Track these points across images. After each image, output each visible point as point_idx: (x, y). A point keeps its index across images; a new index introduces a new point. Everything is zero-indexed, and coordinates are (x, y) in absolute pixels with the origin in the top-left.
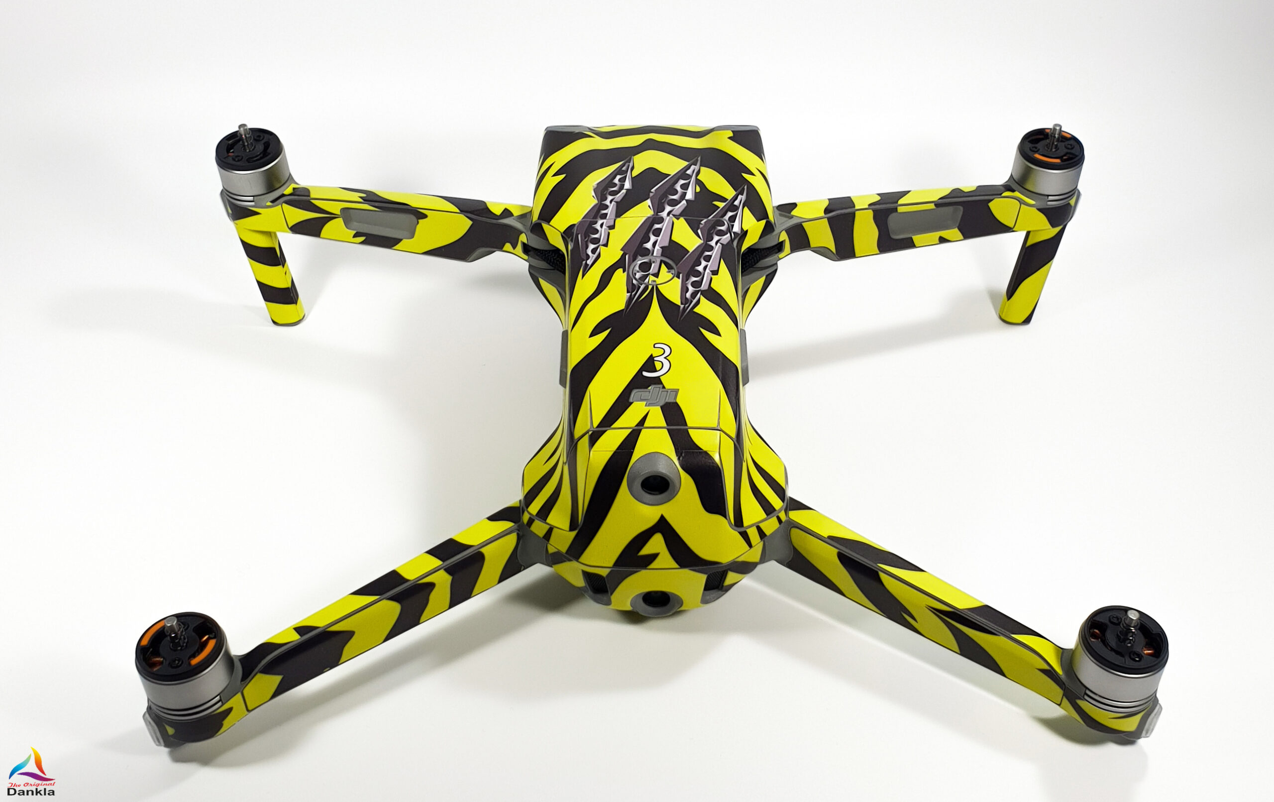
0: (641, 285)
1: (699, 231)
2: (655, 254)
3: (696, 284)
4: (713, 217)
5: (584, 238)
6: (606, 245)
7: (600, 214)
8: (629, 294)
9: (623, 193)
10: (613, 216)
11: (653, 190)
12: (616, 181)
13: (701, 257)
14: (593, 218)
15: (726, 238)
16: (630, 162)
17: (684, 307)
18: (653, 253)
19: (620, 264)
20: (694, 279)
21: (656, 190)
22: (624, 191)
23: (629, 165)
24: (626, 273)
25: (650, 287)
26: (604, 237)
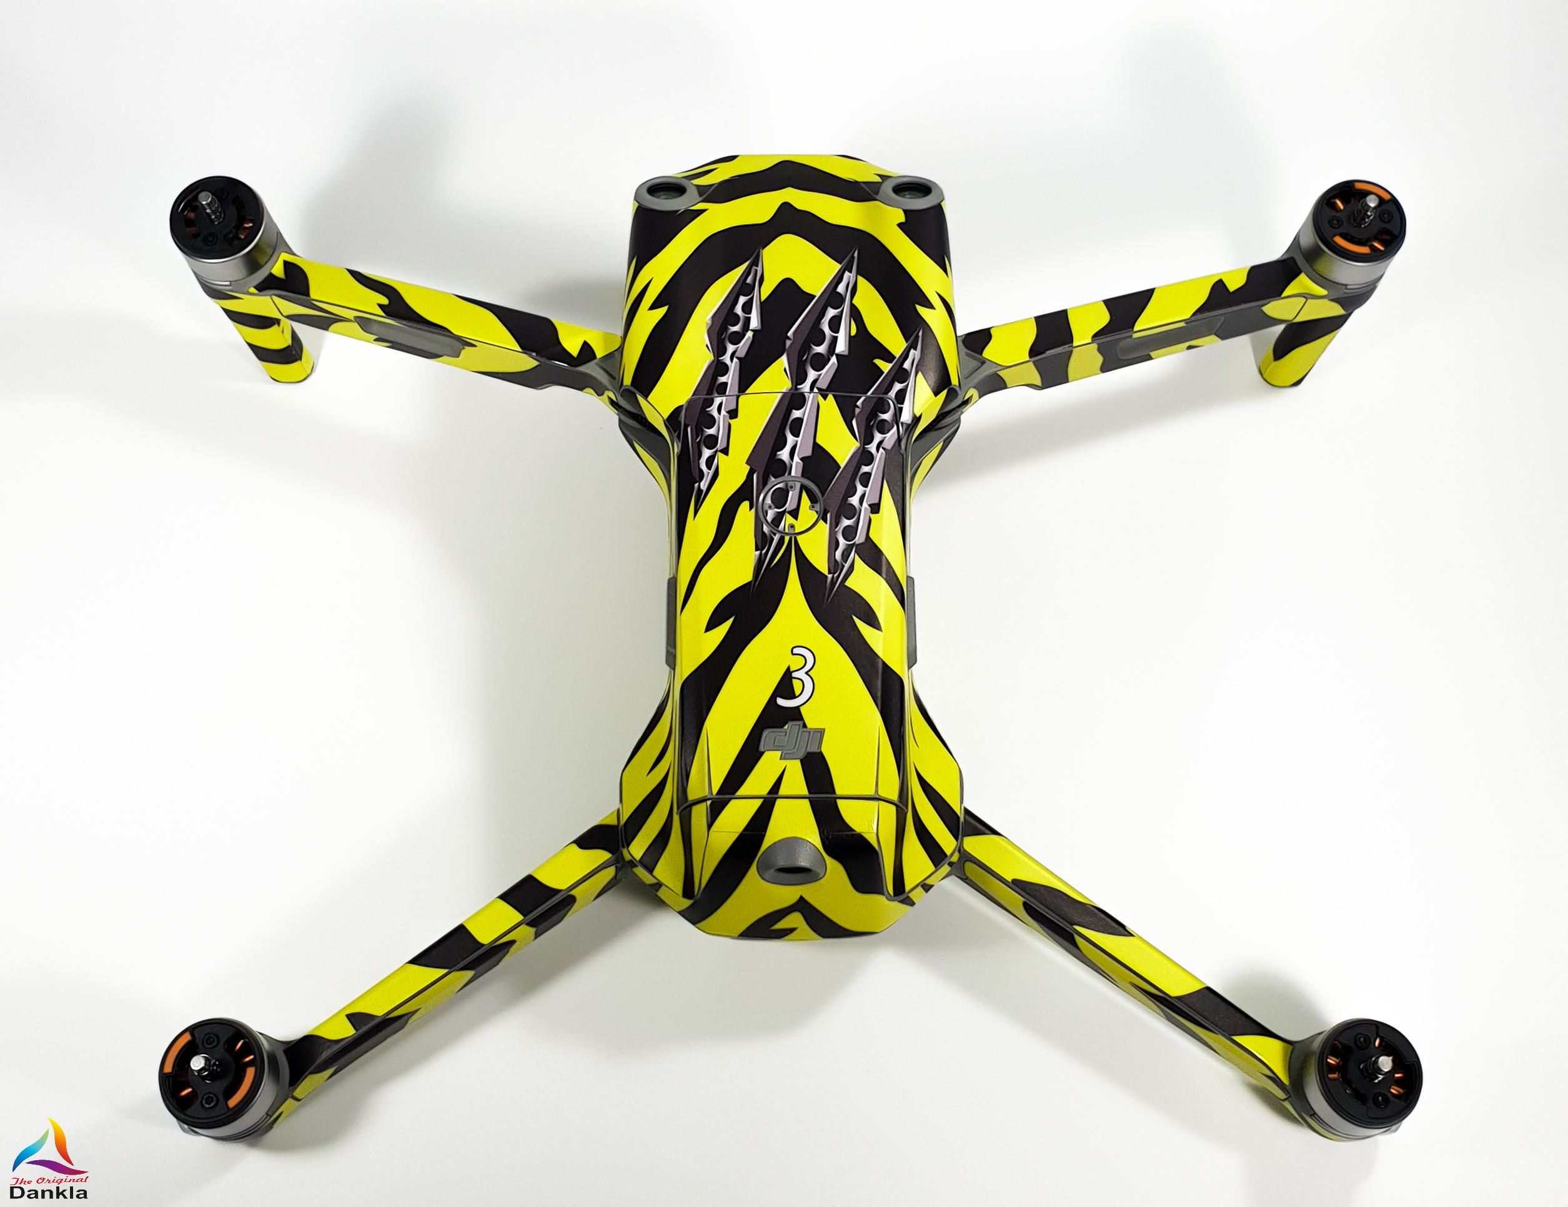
0: (775, 534)
1: (854, 423)
2: (793, 473)
3: (849, 533)
4: (873, 393)
5: (695, 437)
6: (725, 451)
7: (716, 385)
8: (758, 552)
9: (749, 337)
10: (736, 391)
11: (790, 334)
12: (738, 310)
13: (855, 480)
14: (707, 394)
15: (891, 437)
16: (757, 266)
17: (833, 577)
18: (790, 473)
19: (744, 493)
20: (846, 522)
21: (794, 333)
22: (750, 334)
23: (756, 271)
24: (753, 510)
25: (787, 539)
26: (723, 435)
